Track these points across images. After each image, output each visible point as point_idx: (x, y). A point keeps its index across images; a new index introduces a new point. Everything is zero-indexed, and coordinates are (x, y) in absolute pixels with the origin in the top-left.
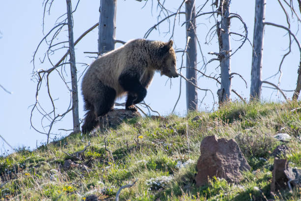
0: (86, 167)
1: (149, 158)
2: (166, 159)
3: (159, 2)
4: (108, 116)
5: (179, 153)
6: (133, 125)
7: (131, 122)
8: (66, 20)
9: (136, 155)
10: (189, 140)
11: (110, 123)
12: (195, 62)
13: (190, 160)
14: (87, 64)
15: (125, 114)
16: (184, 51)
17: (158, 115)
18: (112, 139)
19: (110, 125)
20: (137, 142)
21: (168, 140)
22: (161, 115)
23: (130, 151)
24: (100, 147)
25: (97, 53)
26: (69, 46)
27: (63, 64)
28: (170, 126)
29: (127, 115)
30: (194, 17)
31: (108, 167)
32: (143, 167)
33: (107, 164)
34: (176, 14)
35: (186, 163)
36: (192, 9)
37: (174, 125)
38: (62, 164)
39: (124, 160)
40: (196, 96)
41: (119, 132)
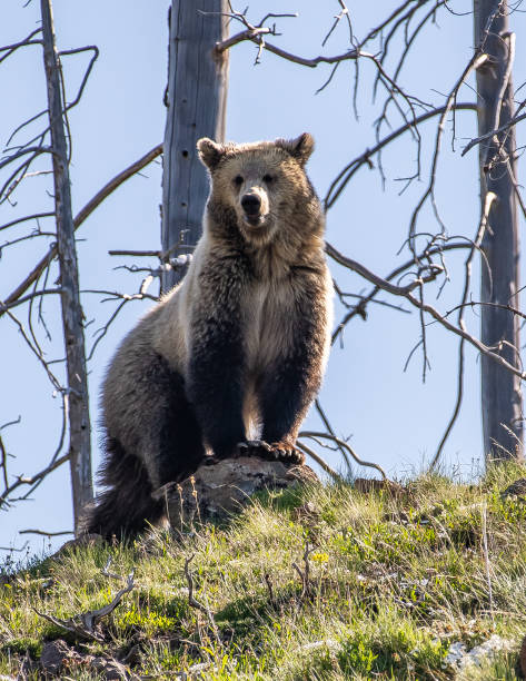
0: (121, 668)
1: (346, 632)
2: (410, 636)
3: (381, 71)
4: (198, 481)
5: (457, 615)
6: (287, 513)
7: (281, 504)
8: (43, 135)
9: (298, 622)
10: (490, 566)
11: (204, 505)
12: (512, 286)
13: (495, 637)
14: (121, 296)
15: (260, 475)
16: (471, 246)
17: (379, 477)
18: (213, 565)
19: (205, 514)
20: (305, 576)
21: (415, 566)
22: (390, 478)
23: (277, 609)
24: (169, 592)
25: (156, 254)
26: (55, 232)
27: (35, 294)
28: (424, 517)
29: (269, 479)
30: (508, 120)
31: (199, 666)
32: (326, 666)
33: (195, 654)
34: (442, 111)
35: (481, 652)
36: (501, 95)
37: (437, 512)
38: (33, 657)
39: (257, 641)
40: (516, 407)
41: (238, 538)
